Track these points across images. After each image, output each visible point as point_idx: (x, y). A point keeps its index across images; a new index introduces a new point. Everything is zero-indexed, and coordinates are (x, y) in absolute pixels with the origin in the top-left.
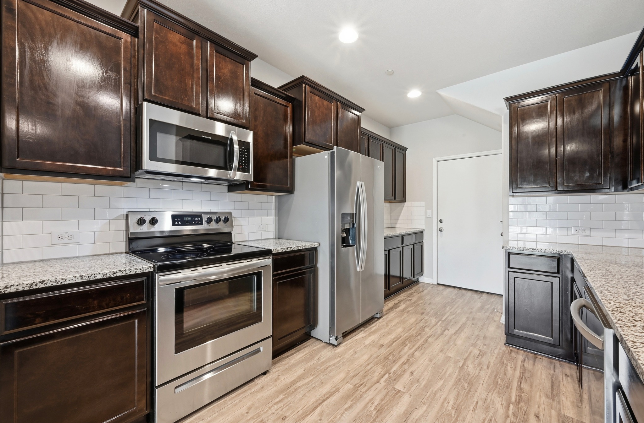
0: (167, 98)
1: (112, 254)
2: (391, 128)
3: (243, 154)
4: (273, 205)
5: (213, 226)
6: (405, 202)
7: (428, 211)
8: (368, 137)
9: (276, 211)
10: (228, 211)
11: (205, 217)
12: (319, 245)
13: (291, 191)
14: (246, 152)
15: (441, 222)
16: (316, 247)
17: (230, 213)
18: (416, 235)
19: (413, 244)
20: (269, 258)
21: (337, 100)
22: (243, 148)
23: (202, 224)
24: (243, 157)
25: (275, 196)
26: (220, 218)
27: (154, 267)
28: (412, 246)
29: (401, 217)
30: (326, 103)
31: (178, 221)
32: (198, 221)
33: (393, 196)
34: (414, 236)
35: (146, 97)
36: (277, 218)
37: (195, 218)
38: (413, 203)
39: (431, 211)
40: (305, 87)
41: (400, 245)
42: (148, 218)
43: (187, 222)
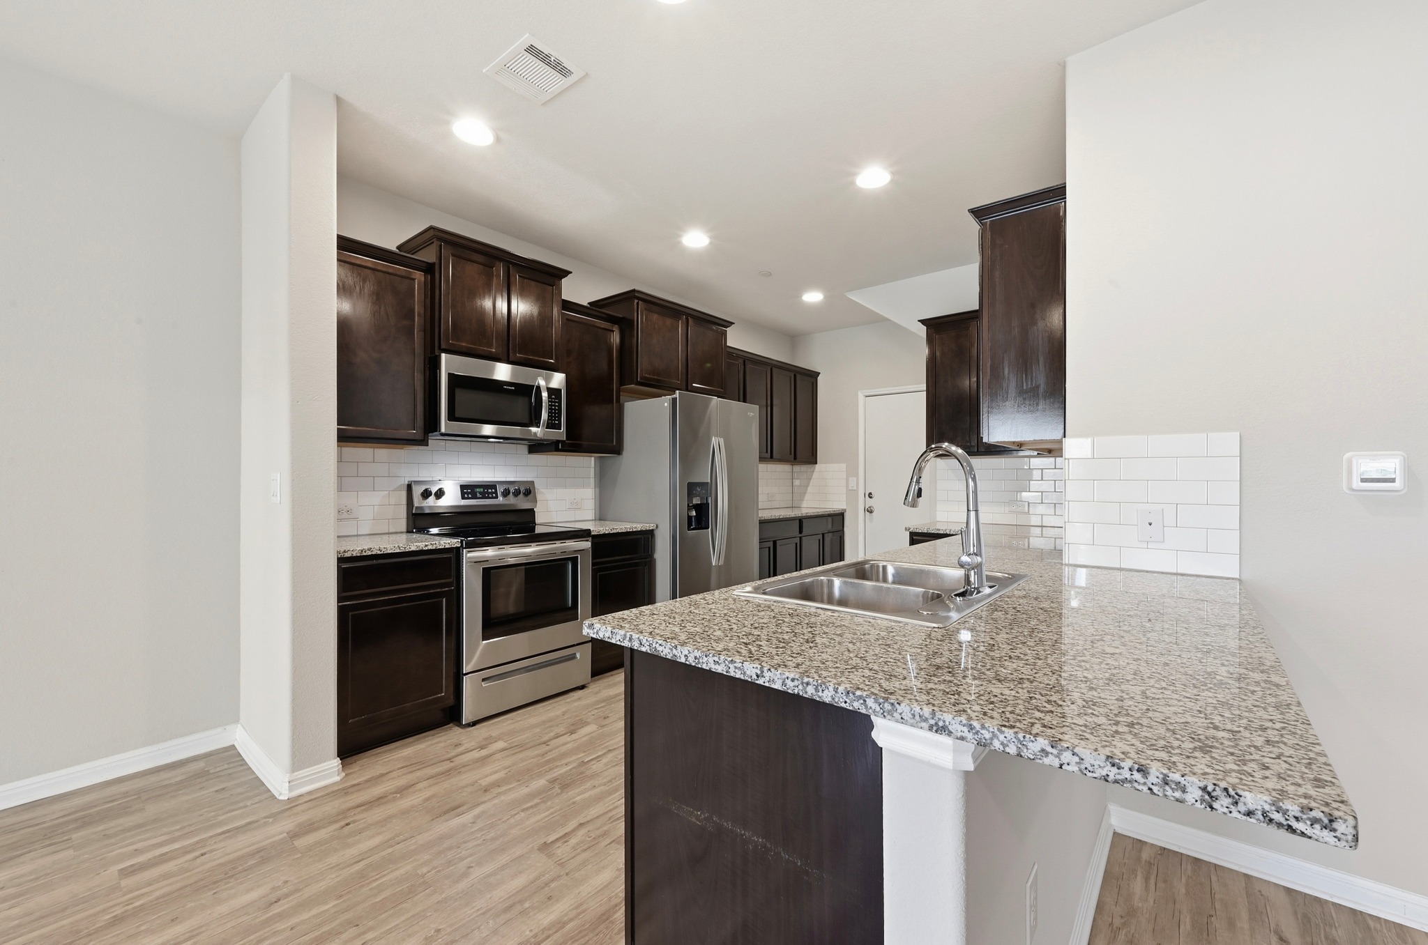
0: (464, 344)
1: (392, 533)
2: (793, 338)
3: (553, 406)
4: (592, 470)
5: (511, 500)
6: (816, 463)
7: (850, 479)
8: (744, 362)
9: (597, 479)
10: (529, 479)
11: (500, 490)
12: (657, 526)
13: (617, 450)
14: (557, 402)
15: (871, 497)
16: (653, 530)
17: (532, 483)
18: (832, 519)
19: (823, 534)
20: (588, 540)
21: (688, 315)
22: (553, 397)
23: (497, 497)
24: (552, 409)
25: (595, 457)
26: (519, 489)
27: (462, 541)
28: (820, 537)
29: (810, 489)
30: (669, 321)
31: (468, 493)
32: (492, 493)
33: (791, 454)
34: (830, 519)
35: (443, 346)
36: (597, 490)
37: (487, 489)
38: (827, 465)
39: (855, 479)
40: (638, 303)
41: (797, 533)
42: (434, 489)
43: (478, 495)
